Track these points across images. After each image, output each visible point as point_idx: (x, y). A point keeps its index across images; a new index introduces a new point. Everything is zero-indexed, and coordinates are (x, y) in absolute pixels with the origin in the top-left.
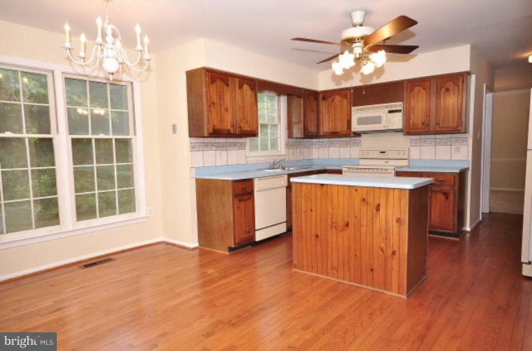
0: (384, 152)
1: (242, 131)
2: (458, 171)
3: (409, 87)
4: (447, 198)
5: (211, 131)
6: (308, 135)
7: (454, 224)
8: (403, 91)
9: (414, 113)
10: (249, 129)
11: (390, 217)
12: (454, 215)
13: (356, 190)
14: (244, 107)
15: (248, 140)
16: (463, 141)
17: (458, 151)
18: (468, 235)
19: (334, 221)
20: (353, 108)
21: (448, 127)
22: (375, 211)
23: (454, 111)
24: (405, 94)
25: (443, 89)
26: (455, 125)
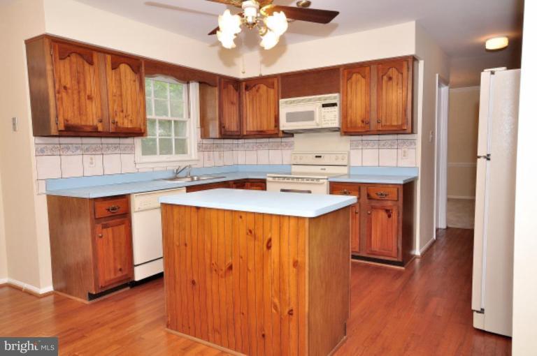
0: (320, 157)
1: (117, 127)
2: (402, 182)
3: (346, 73)
4: (389, 216)
5: (62, 127)
6: (225, 135)
7: (398, 249)
8: (339, 79)
9: (351, 107)
10: (130, 126)
11: (285, 259)
12: (398, 238)
13: (241, 217)
14: (121, 95)
15: (138, 141)
16: (411, 144)
17: (404, 156)
18: (418, 261)
19: (213, 262)
20: (282, 101)
21: (392, 126)
22: (265, 248)
23: (397, 105)
24: (341, 83)
25: (385, 78)
26: (400, 123)
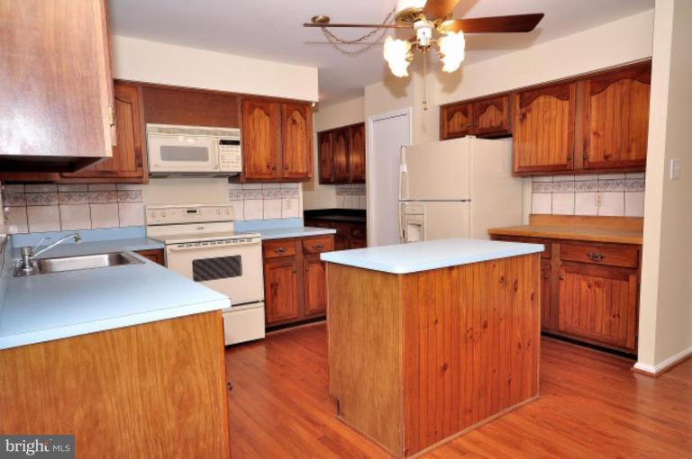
0: (194, 211)
16: (294, 194)
17: (288, 206)
21: (298, 174)
24: (240, 116)
25: (289, 120)
26: (305, 171)
